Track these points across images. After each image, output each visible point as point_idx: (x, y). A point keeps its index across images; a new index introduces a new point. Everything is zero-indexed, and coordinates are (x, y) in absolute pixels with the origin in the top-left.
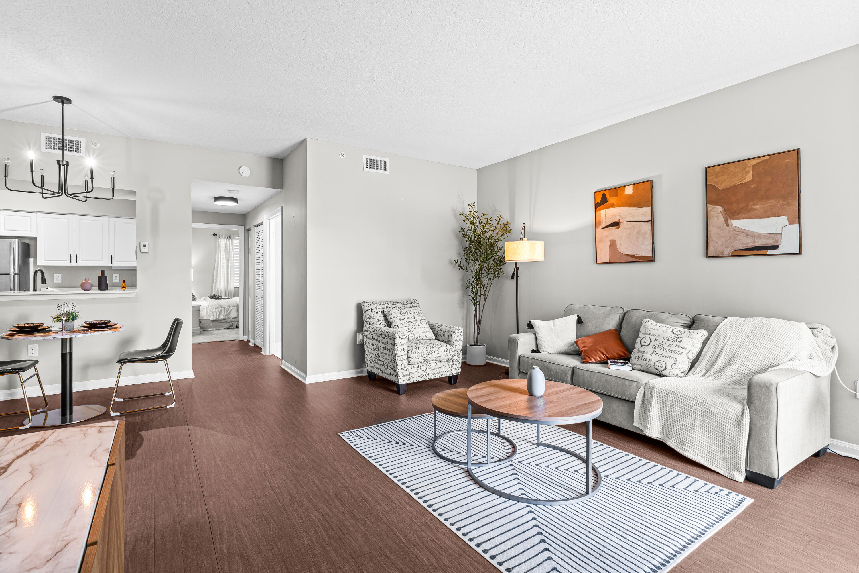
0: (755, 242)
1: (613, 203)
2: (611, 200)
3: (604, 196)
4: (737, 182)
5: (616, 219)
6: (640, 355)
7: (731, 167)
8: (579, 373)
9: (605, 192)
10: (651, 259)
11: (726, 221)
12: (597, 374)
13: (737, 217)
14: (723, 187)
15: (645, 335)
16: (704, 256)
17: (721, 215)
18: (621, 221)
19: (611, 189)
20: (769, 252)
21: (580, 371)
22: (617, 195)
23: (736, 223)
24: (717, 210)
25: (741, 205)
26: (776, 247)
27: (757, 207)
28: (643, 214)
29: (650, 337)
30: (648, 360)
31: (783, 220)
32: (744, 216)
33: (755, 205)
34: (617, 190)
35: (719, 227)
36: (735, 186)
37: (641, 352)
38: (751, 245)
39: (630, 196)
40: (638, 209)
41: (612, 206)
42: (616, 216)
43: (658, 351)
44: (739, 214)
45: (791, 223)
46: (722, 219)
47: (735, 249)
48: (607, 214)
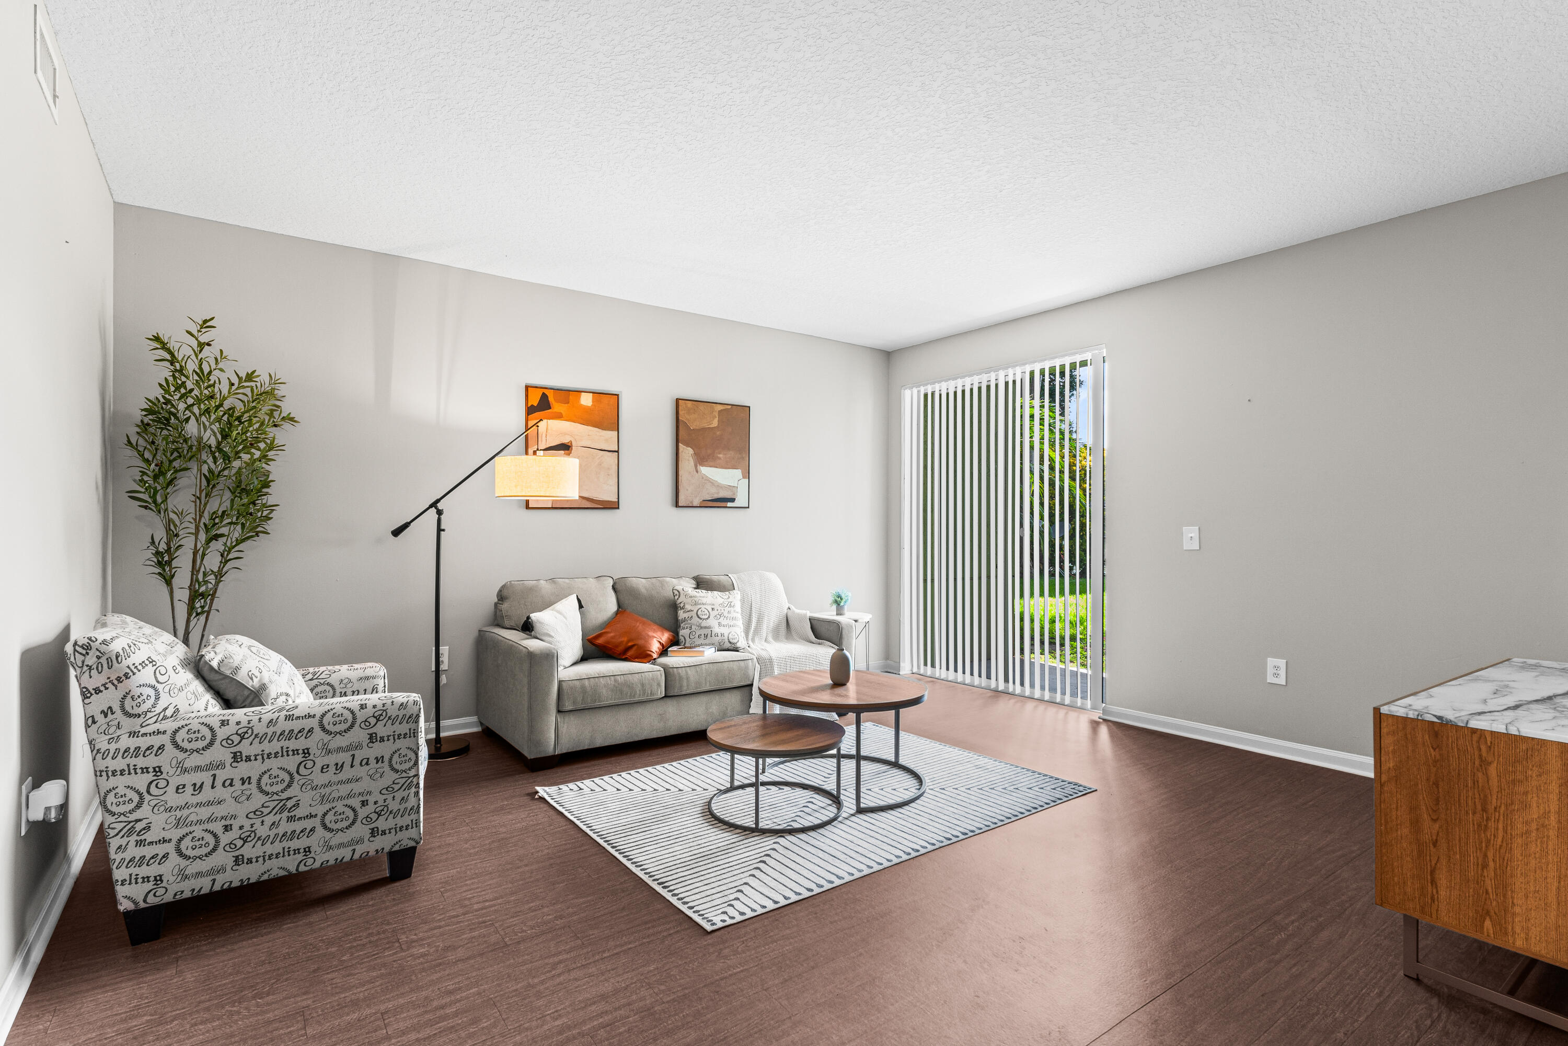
0: (718, 493)
1: (561, 413)
2: (557, 407)
3: (544, 397)
4: (706, 426)
5: (565, 440)
6: (703, 632)
7: (702, 406)
8: (679, 674)
9: (546, 392)
10: (613, 506)
11: (696, 466)
12: (704, 666)
13: (705, 463)
14: (695, 427)
15: (699, 606)
16: (673, 506)
17: (691, 459)
18: (574, 444)
19: (558, 390)
20: (729, 504)
21: (680, 670)
22: (568, 403)
23: (705, 470)
24: (687, 453)
25: (709, 451)
26: (733, 500)
27: (721, 456)
28: (606, 440)
29: (705, 606)
30: (719, 635)
31: (738, 473)
32: (711, 464)
33: (719, 454)
34: (568, 395)
35: (690, 473)
36: (704, 429)
37: (706, 627)
38: (716, 496)
39: (586, 409)
40: (600, 430)
41: (559, 416)
42: (565, 434)
43: (724, 622)
44: (707, 461)
45: (744, 478)
46: (692, 463)
47: (703, 499)
48: (549, 427)
